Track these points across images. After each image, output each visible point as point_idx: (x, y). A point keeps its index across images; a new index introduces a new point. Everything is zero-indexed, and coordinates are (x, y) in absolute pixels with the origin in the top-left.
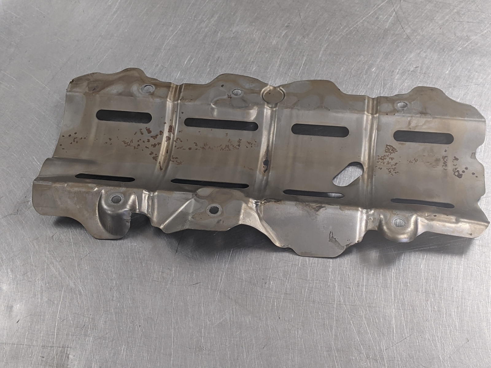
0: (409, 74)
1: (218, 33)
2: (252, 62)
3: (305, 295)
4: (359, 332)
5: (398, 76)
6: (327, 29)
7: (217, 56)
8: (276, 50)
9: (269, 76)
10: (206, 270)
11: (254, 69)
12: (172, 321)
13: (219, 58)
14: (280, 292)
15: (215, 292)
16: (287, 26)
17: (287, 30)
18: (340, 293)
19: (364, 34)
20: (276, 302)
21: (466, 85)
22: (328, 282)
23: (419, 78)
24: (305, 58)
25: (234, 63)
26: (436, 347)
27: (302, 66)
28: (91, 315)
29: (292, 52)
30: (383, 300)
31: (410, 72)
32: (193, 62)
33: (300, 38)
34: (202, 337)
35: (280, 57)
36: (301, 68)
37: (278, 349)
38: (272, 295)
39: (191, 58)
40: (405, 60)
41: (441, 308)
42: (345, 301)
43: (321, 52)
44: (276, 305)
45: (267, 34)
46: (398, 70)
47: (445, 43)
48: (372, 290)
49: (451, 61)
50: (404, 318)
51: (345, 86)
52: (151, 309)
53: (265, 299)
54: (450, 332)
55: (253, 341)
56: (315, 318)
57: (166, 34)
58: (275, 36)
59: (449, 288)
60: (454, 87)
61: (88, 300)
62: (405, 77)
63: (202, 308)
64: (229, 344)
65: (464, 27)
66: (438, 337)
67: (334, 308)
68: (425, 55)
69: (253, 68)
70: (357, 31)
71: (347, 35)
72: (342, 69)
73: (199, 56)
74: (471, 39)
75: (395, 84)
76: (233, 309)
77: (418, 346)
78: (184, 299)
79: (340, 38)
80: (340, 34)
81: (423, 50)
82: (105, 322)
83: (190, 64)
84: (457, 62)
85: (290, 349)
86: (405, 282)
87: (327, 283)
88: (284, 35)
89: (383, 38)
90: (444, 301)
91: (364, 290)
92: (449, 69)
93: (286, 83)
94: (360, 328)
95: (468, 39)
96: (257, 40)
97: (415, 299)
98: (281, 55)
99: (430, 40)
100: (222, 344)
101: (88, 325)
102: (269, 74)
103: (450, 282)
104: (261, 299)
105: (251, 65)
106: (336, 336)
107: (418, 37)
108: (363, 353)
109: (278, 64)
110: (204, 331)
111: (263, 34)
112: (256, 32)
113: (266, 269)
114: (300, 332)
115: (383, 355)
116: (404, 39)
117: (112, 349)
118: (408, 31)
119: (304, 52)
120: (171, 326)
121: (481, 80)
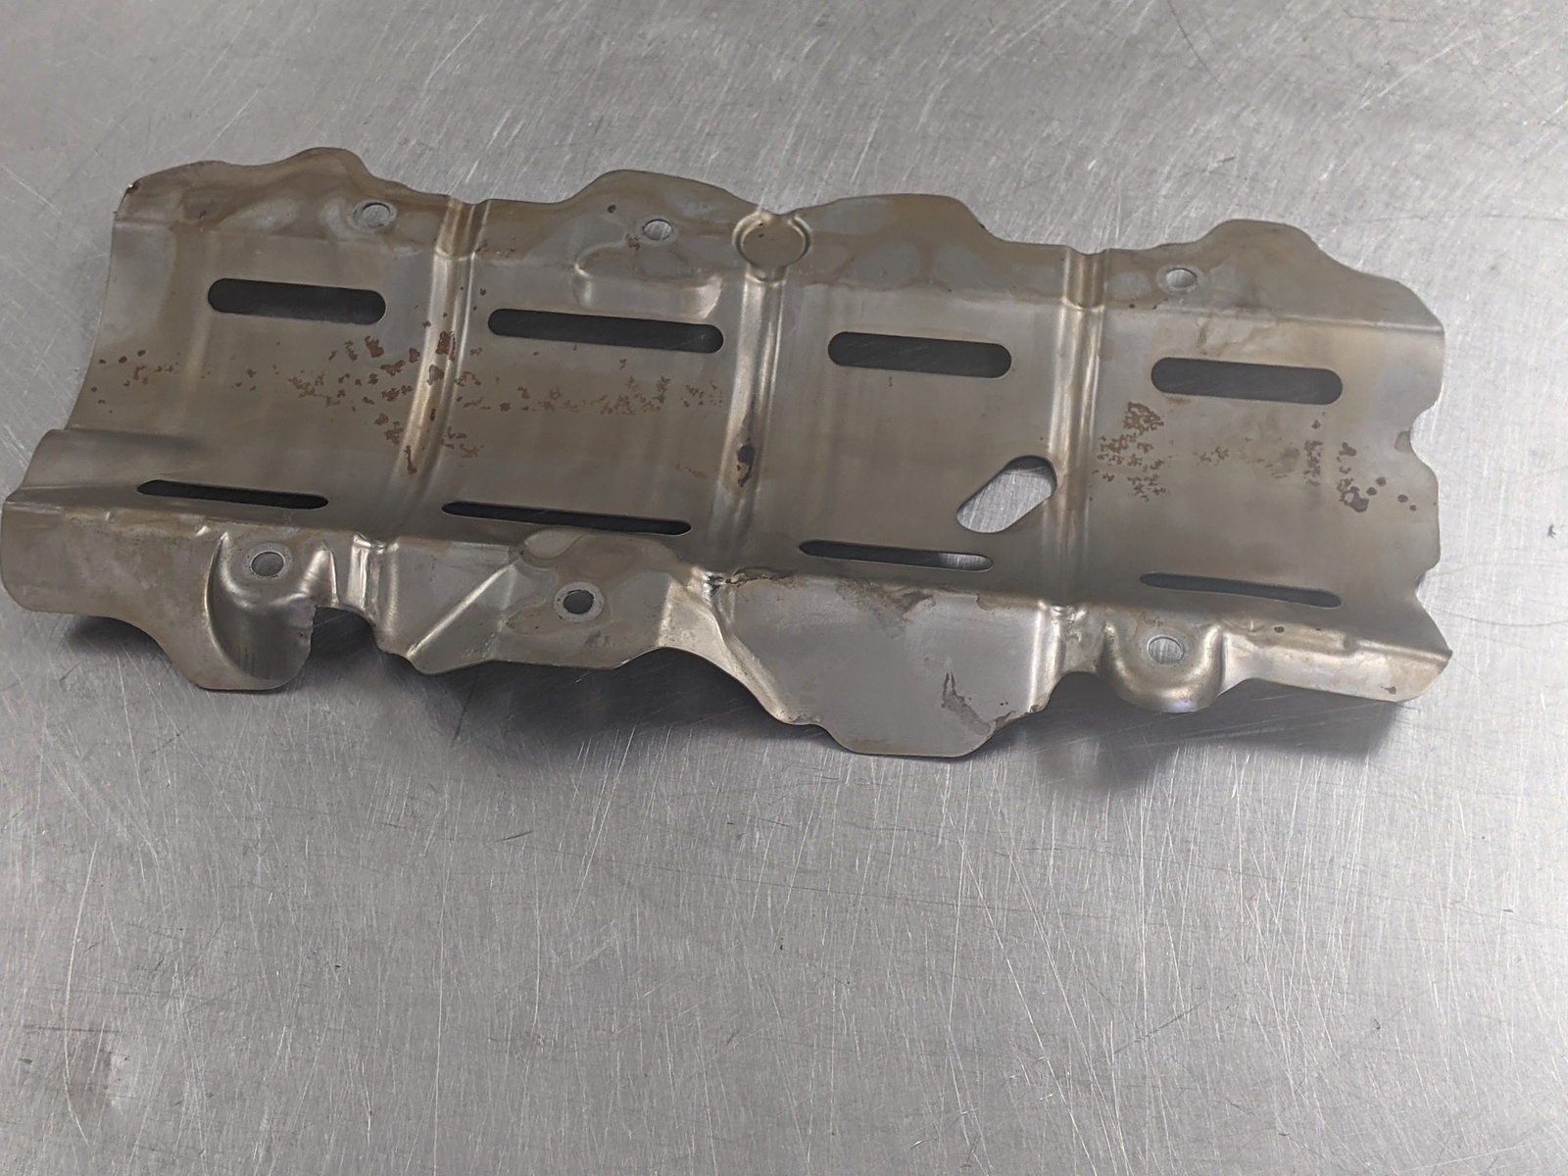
0: (1203, 181)
1: (600, 41)
2: (708, 134)
3: (862, 876)
4: (1033, 996)
5: (1168, 185)
6: (947, 34)
7: (595, 115)
8: (784, 98)
9: (760, 180)
10: (551, 791)
11: (713, 157)
12: (438, 952)
13: (601, 120)
14: (785, 866)
15: (578, 862)
16: (820, 25)
17: (820, 37)
18: (976, 871)
19: (1063, 52)
20: (772, 898)
21: (1382, 217)
22: (937, 837)
23: (1236, 193)
24: (875, 125)
25: (650, 138)
26: (1275, 1045)
27: (866, 149)
28: (184, 931)
29: (835, 106)
30: (1111, 894)
31: (1207, 173)
32: (519, 132)
33: (861, 62)
34: (533, 1004)
35: (796, 121)
36: (863, 156)
37: (775, 1044)
38: (759, 875)
39: (514, 120)
40: (1192, 136)
41: (1295, 921)
42: (989, 896)
43: (927, 107)
44: (769, 906)
45: (756, 47)
46: (1168, 168)
47: (1318, 83)
48: (1078, 864)
49: (1336, 142)
50: (1177, 954)
51: (1001, 216)
52: (373, 913)
53: (736, 888)
54: (1322, 1000)
55: (698, 1018)
56: (895, 949)
57: (436, 42)
58: (781, 53)
59: (1321, 859)
60: (1346, 222)
61: (172, 882)
62: (1189, 191)
63: (537, 912)
64: (621, 1026)
65: (1382, 33)
66: (1282, 1012)
67: (954, 916)
68: (1255, 120)
69: (709, 155)
70: (1042, 42)
71: (1009, 54)
72: (990, 163)
73: (540, 114)
74: (1403, 74)
75: (1158, 211)
76: (633, 916)
77: (1220, 1043)
78: (477, 884)
79: (987, 62)
80: (987, 51)
81: (1248, 105)
82: (226, 953)
83: (511, 140)
84: (1356, 144)
85: (812, 1046)
86: (1182, 840)
87: (934, 839)
88: (810, 51)
89: (1124, 67)
90: (1304, 900)
91: (1051, 863)
92: (1331, 166)
93: (814, 203)
94: (1037, 982)
95: (1391, 72)
96: (724, 65)
97: (1214, 892)
98: (799, 115)
99: (1271, 76)
100: (596, 1029)
101: (172, 963)
102: (760, 175)
103: (1324, 842)
104: (725, 886)
105: (704, 144)
106: (960, 1005)
107: (1233, 65)
108: (1044, 1063)
109: (789, 141)
110: (542, 986)
111: (745, 47)
112: (721, 42)
113: (741, 792)
114: (846, 992)
115: (1106, 1069)
116: (1193, 68)
117: (248, 1038)
118: (1203, 45)
119: (873, 106)
120: (437, 968)
121: (1433, 203)
